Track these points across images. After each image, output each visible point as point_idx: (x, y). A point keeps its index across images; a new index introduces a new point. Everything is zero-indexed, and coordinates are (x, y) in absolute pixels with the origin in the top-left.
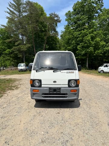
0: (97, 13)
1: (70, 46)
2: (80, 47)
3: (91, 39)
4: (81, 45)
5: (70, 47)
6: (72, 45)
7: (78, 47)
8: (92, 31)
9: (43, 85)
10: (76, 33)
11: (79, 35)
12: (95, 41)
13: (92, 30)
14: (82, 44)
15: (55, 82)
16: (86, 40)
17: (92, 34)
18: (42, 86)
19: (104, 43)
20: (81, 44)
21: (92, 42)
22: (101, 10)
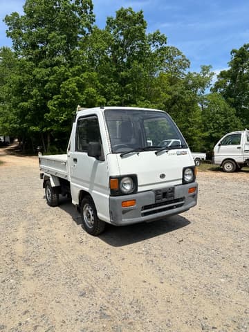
0: (83, 33)
1: (26, 101)
2: (54, 106)
3: (77, 89)
4: (55, 100)
5: (26, 104)
6: (32, 99)
7: (50, 104)
8: (77, 71)
9: (140, 186)
10: (38, 70)
11: (48, 75)
12: (87, 93)
13: (77, 67)
14: (58, 98)
15: (163, 176)
16: (68, 89)
17: (78, 78)
18: (140, 189)
19: (103, 99)
20: (55, 97)
21: (79, 95)
22: (90, 29)
